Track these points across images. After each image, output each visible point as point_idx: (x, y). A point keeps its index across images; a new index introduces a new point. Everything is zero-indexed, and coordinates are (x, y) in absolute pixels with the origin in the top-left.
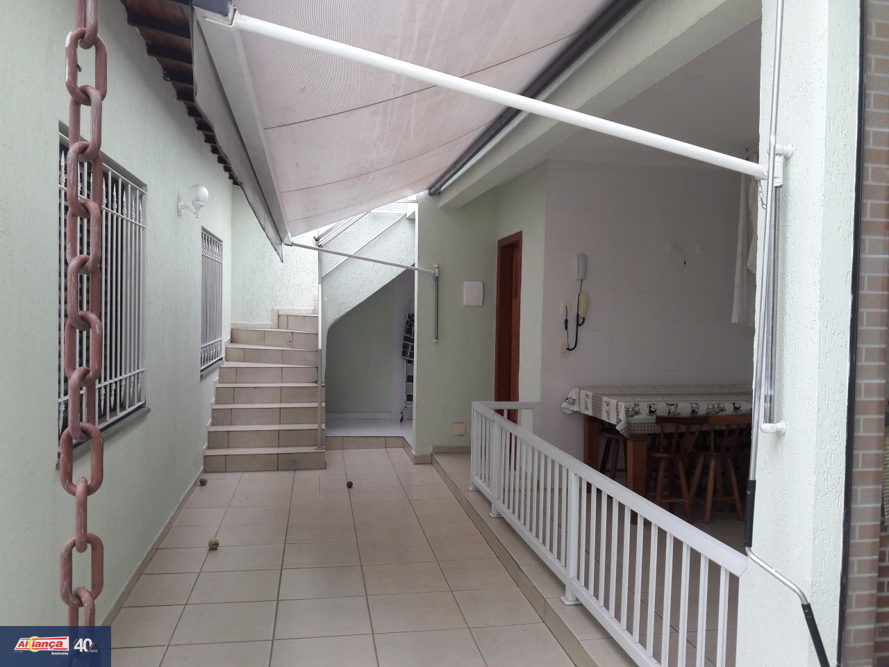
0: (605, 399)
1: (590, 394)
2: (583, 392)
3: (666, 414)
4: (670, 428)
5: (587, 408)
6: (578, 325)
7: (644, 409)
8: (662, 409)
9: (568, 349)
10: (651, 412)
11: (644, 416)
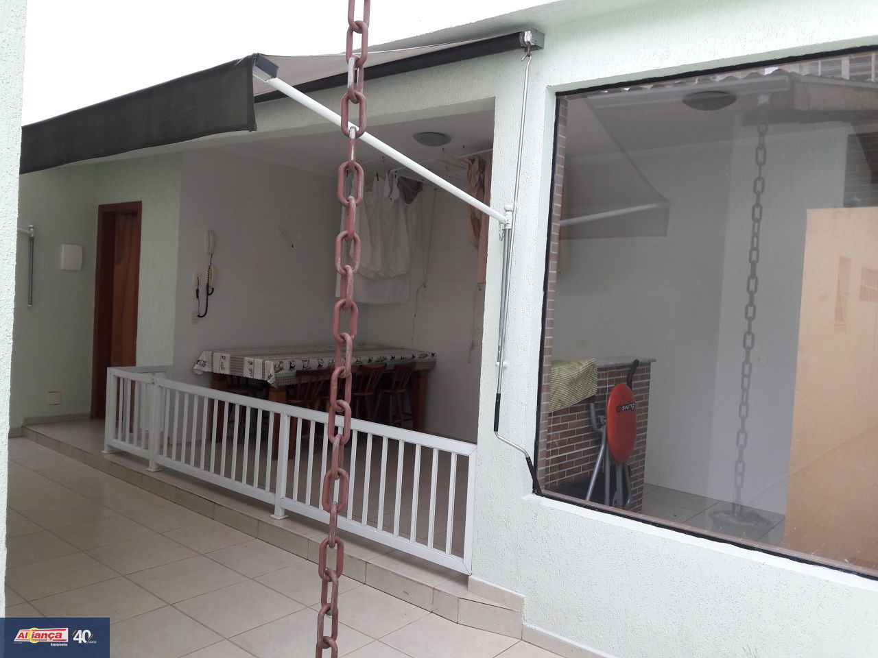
0: (247, 359)
1: (228, 356)
2: (217, 355)
3: (301, 369)
4: (305, 380)
5: (223, 368)
6: (208, 294)
7: (286, 365)
8: (299, 365)
9: (199, 316)
10: (291, 367)
11: (286, 371)
